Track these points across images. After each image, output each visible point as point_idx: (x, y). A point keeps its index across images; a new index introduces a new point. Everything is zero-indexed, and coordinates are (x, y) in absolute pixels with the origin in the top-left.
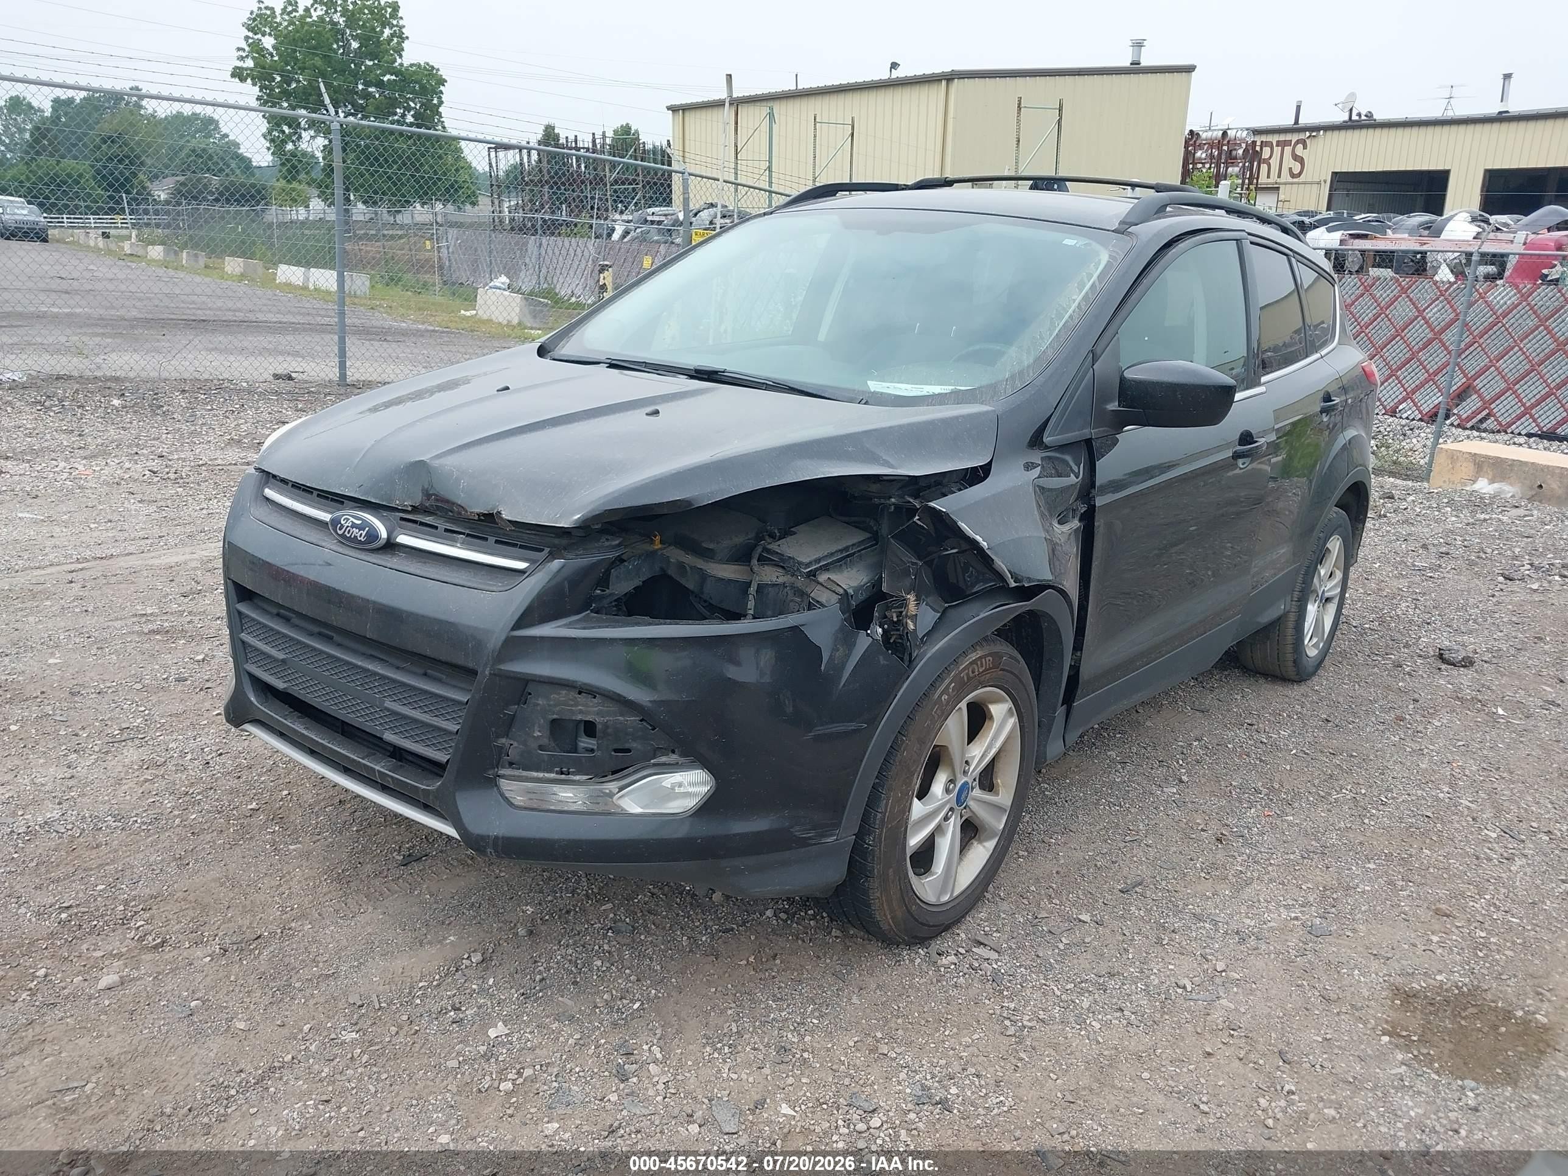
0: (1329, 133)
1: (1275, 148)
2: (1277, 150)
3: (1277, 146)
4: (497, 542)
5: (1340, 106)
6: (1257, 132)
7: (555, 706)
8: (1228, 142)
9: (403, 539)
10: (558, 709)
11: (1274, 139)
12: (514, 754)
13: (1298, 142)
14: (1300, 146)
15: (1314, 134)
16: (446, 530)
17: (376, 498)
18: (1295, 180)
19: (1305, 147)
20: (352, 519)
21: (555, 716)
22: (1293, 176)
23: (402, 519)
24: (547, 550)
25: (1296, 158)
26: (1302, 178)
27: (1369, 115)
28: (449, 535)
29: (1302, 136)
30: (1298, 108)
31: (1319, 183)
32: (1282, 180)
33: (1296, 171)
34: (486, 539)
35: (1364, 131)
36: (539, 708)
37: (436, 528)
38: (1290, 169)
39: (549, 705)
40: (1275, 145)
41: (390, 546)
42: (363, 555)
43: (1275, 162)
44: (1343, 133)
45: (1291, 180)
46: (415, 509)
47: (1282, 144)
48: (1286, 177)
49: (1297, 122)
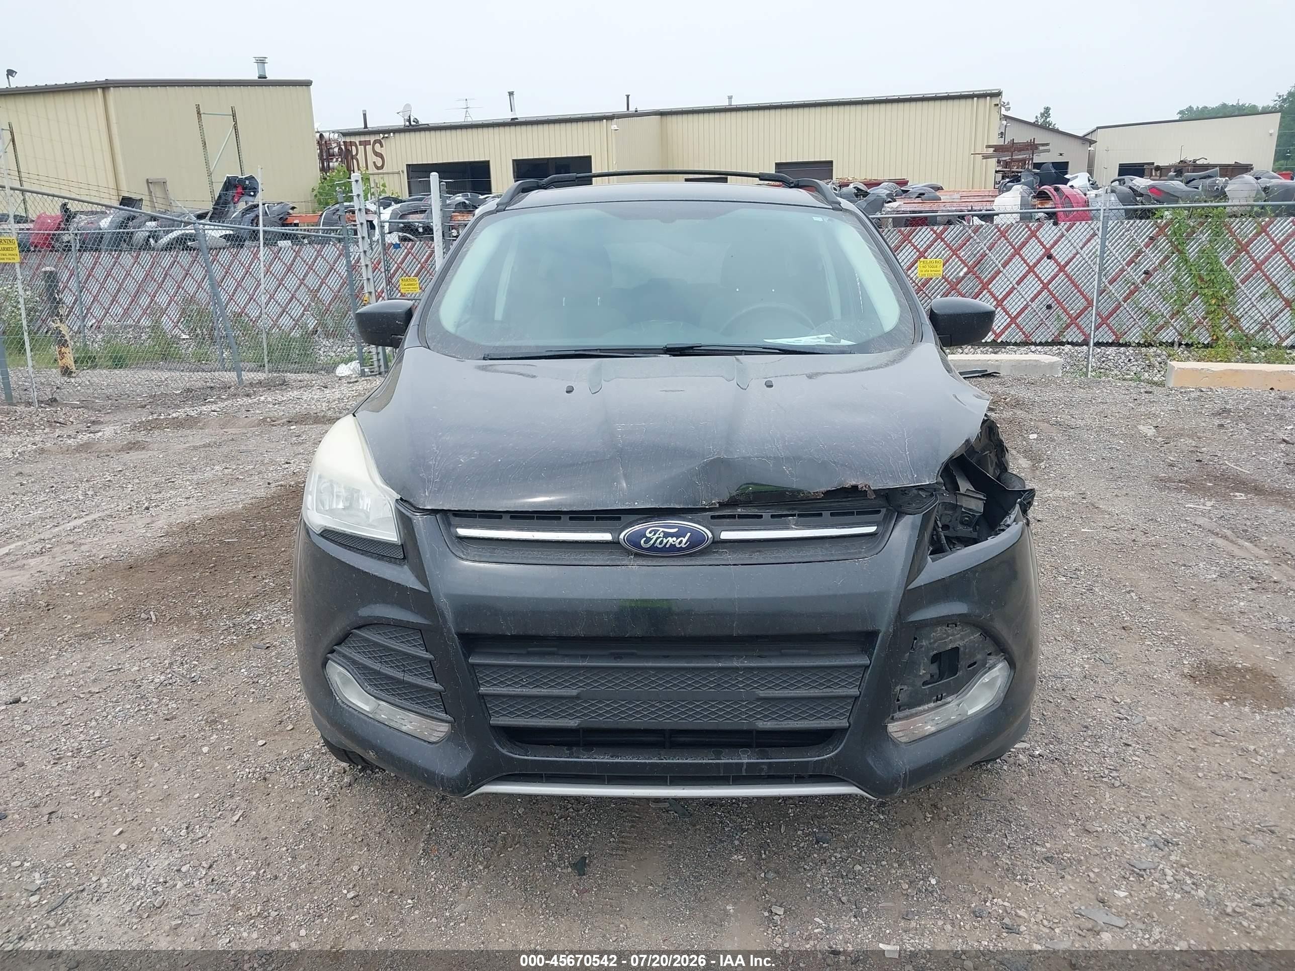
0: (397, 135)
1: (359, 147)
2: (361, 148)
3: (360, 145)
4: (832, 514)
5: (401, 114)
6: (345, 134)
7: (935, 642)
8: (326, 142)
9: (725, 535)
10: (936, 645)
11: (356, 139)
12: (903, 697)
13: (375, 142)
14: (378, 145)
15: (386, 135)
16: (772, 516)
17: (679, 503)
18: (380, 171)
19: (382, 146)
20: (661, 529)
21: (935, 652)
22: (378, 168)
23: (713, 517)
24: (884, 511)
25: (377, 154)
26: (384, 170)
27: (416, 121)
28: (778, 521)
29: (377, 137)
30: (365, 115)
31: (398, 173)
32: (370, 171)
33: (379, 164)
34: (820, 515)
35: (423, 133)
36: (923, 649)
37: (761, 517)
38: (374, 163)
39: (930, 644)
40: (358, 144)
41: (718, 543)
42: (687, 561)
43: (361, 157)
44: (407, 135)
45: (376, 171)
46: (722, 505)
47: (365, 143)
48: (371, 169)
49: (366, 127)
